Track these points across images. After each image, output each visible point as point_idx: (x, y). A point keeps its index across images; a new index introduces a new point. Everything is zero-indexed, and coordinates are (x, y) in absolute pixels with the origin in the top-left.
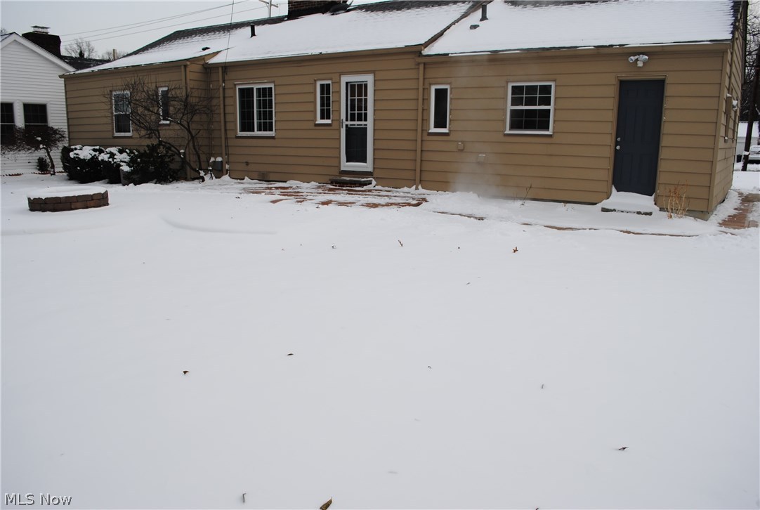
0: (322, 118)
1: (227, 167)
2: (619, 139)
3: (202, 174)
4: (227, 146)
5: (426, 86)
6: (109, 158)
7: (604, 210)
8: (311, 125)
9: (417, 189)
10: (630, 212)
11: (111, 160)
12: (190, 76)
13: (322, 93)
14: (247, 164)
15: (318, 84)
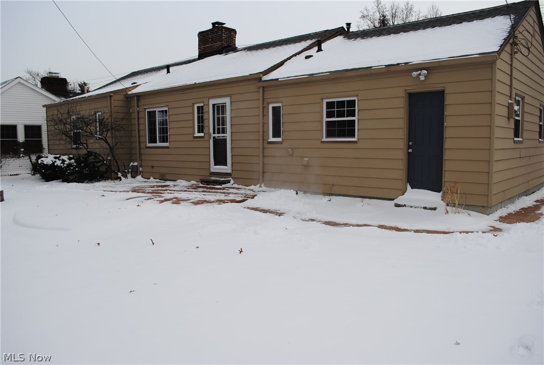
0: (199, 132)
1: (141, 169)
2: (411, 143)
3: (120, 175)
4: (140, 154)
5: (265, 105)
6: (61, 164)
7: (397, 205)
8: (191, 138)
9: (260, 187)
10: (418, 207)
11: (62, 165)
12: (114, 103)
13: (198, 113)
14: (153, 167)
15: (196, 106)
